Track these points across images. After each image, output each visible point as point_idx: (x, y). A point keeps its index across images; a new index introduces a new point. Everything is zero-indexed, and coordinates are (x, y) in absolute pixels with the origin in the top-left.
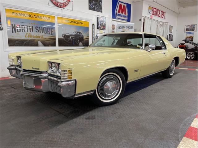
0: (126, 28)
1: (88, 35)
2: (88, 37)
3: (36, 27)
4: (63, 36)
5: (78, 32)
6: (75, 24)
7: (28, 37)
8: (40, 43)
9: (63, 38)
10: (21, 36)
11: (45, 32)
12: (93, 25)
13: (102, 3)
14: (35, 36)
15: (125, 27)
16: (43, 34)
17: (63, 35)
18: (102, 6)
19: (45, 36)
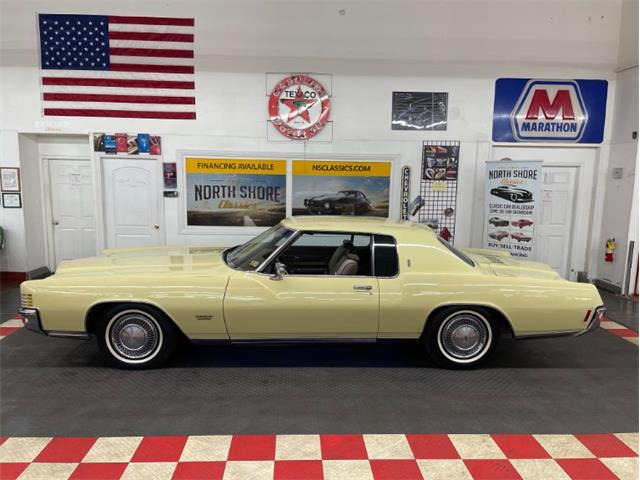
0: (513, 174)
1: (388, 196)
2: (385, 204)
3: (241, 188)
4: (305, 204)
5: (350, 192)
6: (343, 173)
7: (225, 207)
8: (247, 219)
9: (305, 207)
10: (212, 206)
11: (261, 196)
12: (407, 171)
13: (446, 104)
14: (239, 205)
15: (509, 174)
16: (257, 200)
17: (306, 201)
18: (446, 112)
19: (259, 204)
